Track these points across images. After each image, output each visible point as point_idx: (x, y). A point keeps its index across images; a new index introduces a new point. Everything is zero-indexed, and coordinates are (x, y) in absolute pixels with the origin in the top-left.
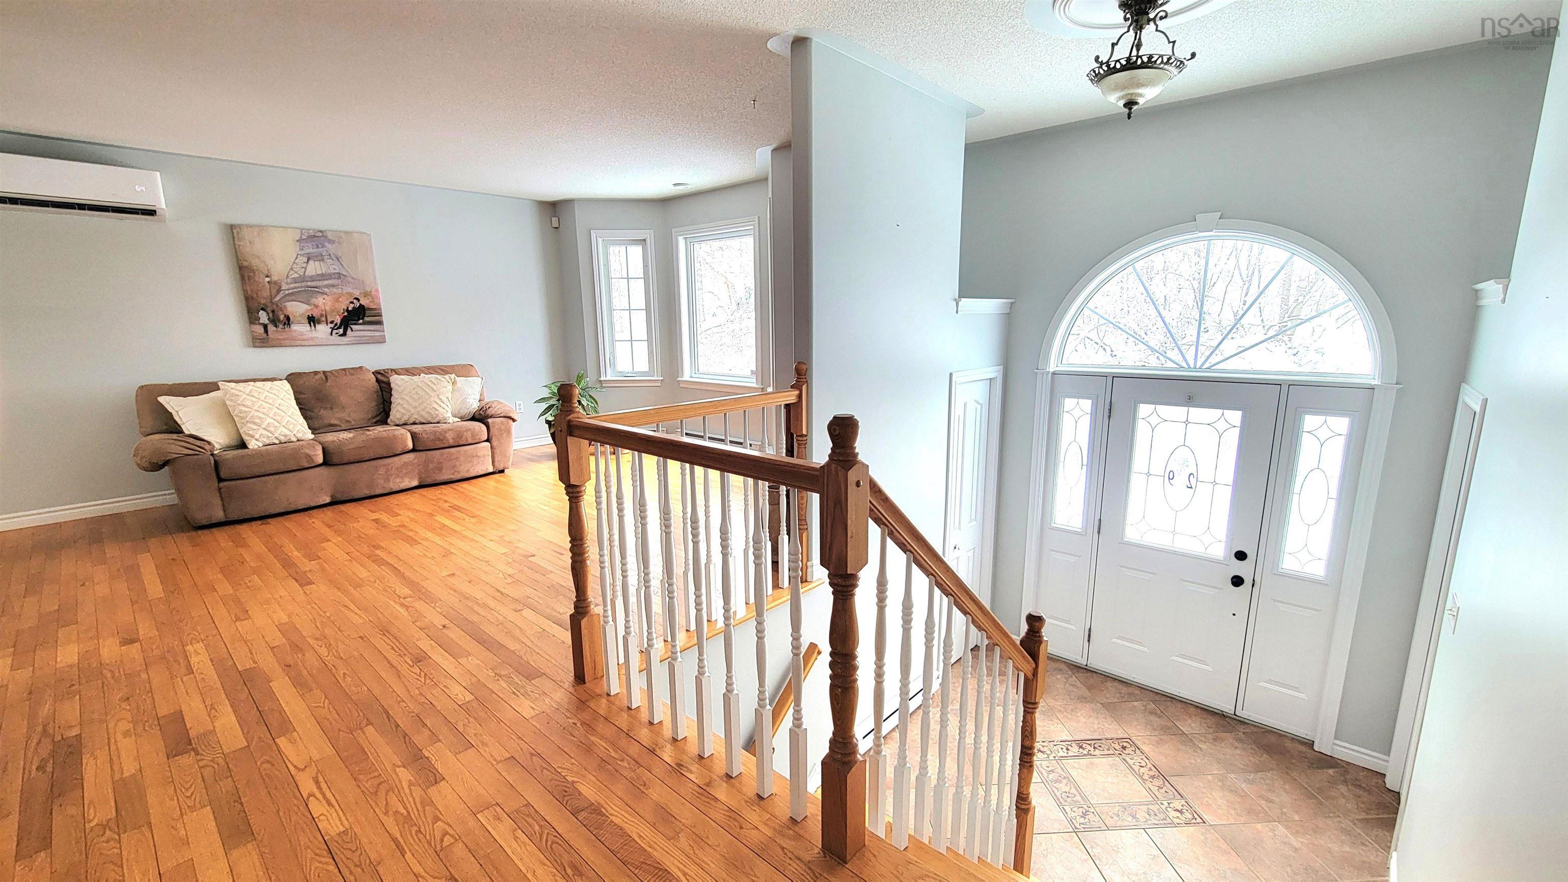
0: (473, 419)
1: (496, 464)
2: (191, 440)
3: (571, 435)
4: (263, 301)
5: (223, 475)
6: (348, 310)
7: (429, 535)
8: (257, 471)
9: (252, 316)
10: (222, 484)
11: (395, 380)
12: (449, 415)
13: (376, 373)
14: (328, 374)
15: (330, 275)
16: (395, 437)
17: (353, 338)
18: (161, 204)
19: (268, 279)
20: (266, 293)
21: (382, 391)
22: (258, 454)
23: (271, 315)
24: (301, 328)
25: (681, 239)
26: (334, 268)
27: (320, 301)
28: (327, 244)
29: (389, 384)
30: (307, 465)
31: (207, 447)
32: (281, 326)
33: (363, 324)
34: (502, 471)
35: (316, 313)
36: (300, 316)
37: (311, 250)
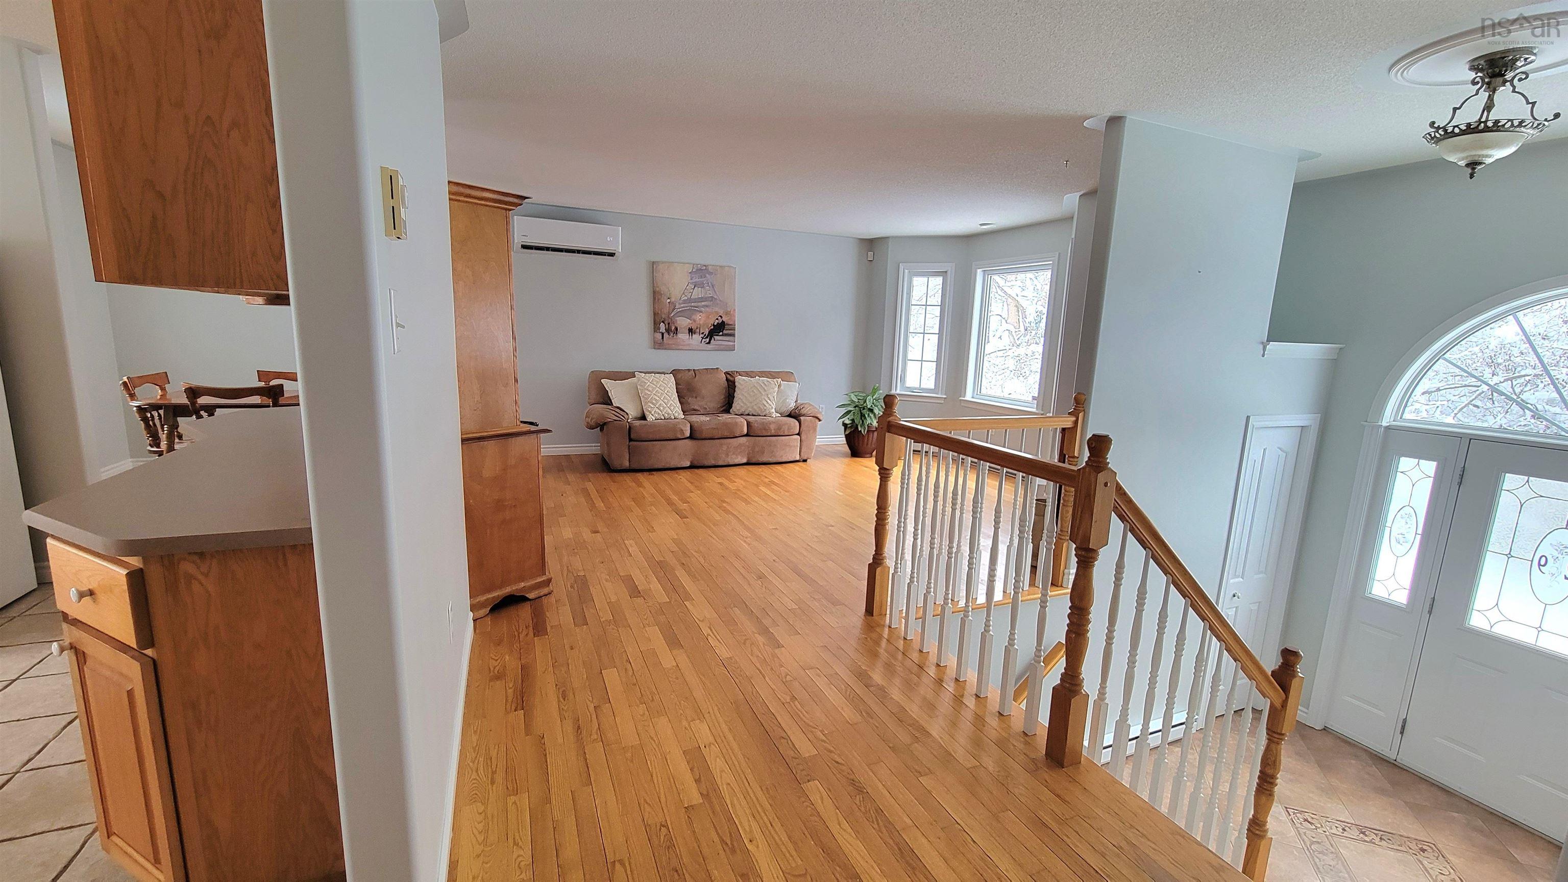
0: (790, 416)
1: (802, 454)
2: (618, 410)
3: (889, 432)
4: (663, 316)
5: (632, 437)
6: (714, 325)
7: (757, 499)
8: (651, 437)
9: (656, 328)
10: (631, 443)
11: (739, 379)
12: (773, 410)
13: (726, 373)
14: (696, 372)
15: (706, 298)
16: (736, 423)
17: (714, 346)
18: (619, 250)
19: (669, 300)
20: (666, 311)
21: (729, 387)
22: (653, 425)
23: (667, 326)
24: (683, 336)
25: (979, 271)
26: (710, 293)
27: (698, 317)
28: (707, 275)
29: (734, 382)
30: (680, 436)
31: (626, 416)
32: (672, 335)
33: (722, 335)
34: (805, 461)
35: (694, 327)
36: (684, 328)
37: (697, 280)
